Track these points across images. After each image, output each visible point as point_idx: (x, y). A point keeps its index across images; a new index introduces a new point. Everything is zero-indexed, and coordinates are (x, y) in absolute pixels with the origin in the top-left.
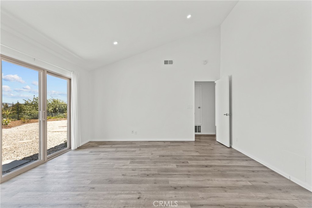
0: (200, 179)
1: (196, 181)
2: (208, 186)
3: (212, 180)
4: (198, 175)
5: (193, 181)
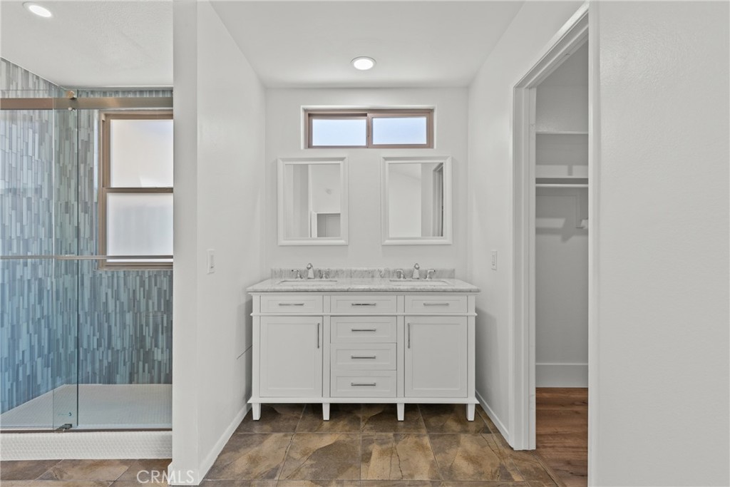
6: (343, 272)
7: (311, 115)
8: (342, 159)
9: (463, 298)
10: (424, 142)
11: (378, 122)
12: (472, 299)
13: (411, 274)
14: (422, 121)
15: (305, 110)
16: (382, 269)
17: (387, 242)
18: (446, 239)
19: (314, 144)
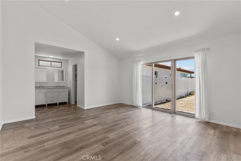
0: (84, 133)
1: (86, 132)
2: (78, 132)
3: (76, 136)
4: (86, 136)
5: (88, 131)
6: (46, 86)
7: (39, 60)
8: (46, 69)
9: (67, 89)
10: (61, 67)
11: (52, 63)
12: (68, 89)
13: (59, 87)
14: (60, 63)
15: (38, 60)
16: (54, 86)
17: (54, 82)
18: (64, 81)
19: (40, 65)
